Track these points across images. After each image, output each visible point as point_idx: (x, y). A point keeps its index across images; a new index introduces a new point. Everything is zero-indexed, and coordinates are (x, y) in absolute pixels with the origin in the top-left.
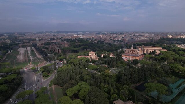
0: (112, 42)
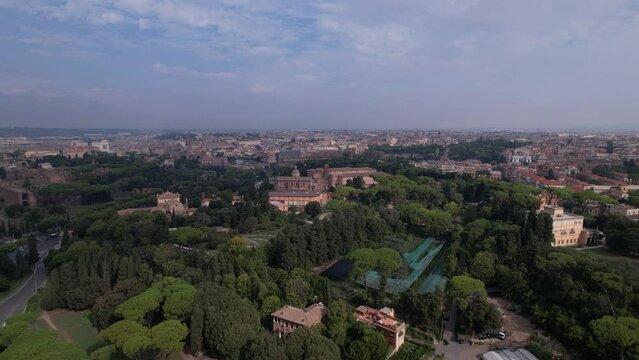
0: (226, 161)
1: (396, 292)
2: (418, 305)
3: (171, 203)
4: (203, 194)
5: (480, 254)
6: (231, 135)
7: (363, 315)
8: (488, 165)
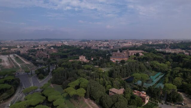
0: (98, 48)
1: (147, 87)
2: (153, 91)
3: (83, 59)
4: (92, 57)
5: (177, 78)
6: (100, 41)
7: (136, 93)
8: (184, 50)
